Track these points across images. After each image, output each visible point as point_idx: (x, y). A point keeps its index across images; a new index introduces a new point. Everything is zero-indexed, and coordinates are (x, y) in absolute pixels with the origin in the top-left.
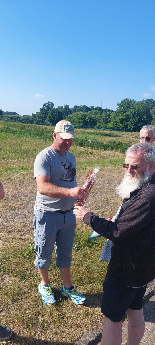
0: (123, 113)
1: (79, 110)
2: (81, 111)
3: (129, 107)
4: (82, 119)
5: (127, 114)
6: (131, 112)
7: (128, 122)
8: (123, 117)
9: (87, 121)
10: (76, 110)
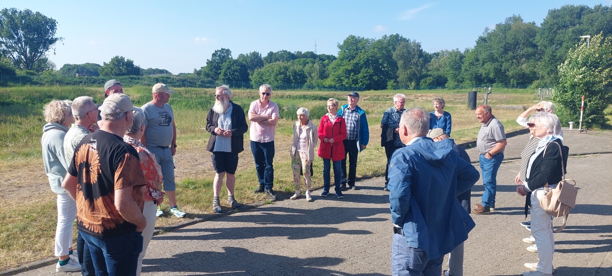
0: (349, 61)
1: (277, 60)
2: (279, 60)
3: (357, 49)
4: (280, 74)
5: (355, 61)
6: (362, 57)
7: (358, 74)
8: (350, 68)
9: (290, 77)
10: (271, 59)
